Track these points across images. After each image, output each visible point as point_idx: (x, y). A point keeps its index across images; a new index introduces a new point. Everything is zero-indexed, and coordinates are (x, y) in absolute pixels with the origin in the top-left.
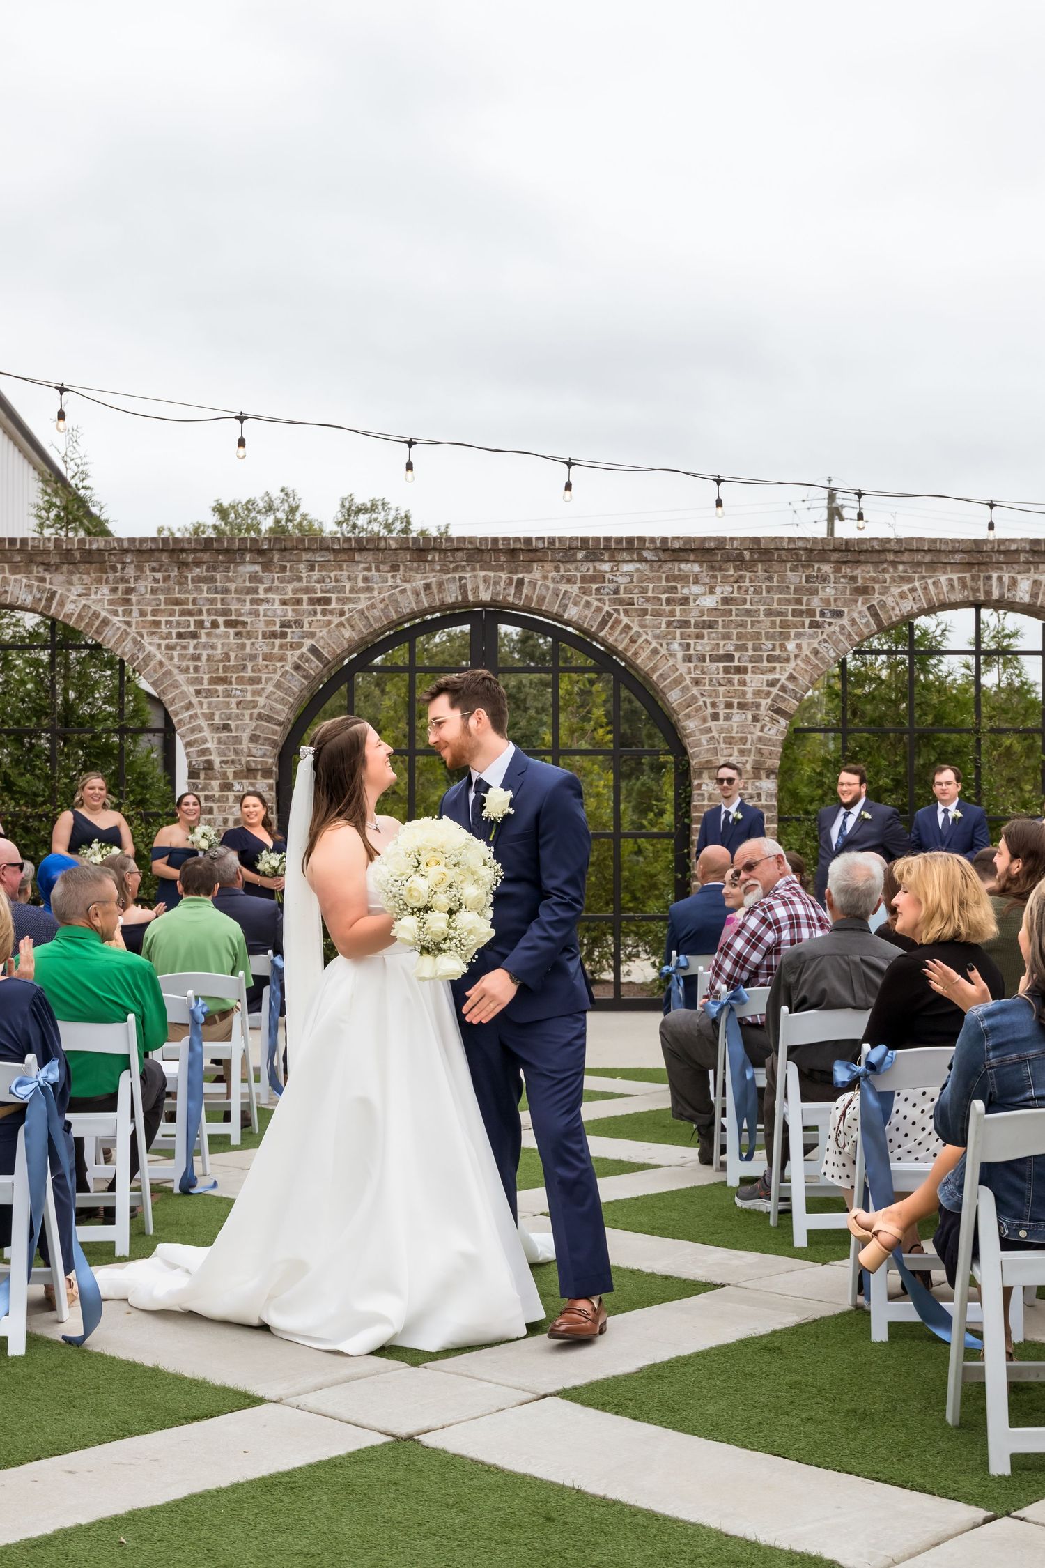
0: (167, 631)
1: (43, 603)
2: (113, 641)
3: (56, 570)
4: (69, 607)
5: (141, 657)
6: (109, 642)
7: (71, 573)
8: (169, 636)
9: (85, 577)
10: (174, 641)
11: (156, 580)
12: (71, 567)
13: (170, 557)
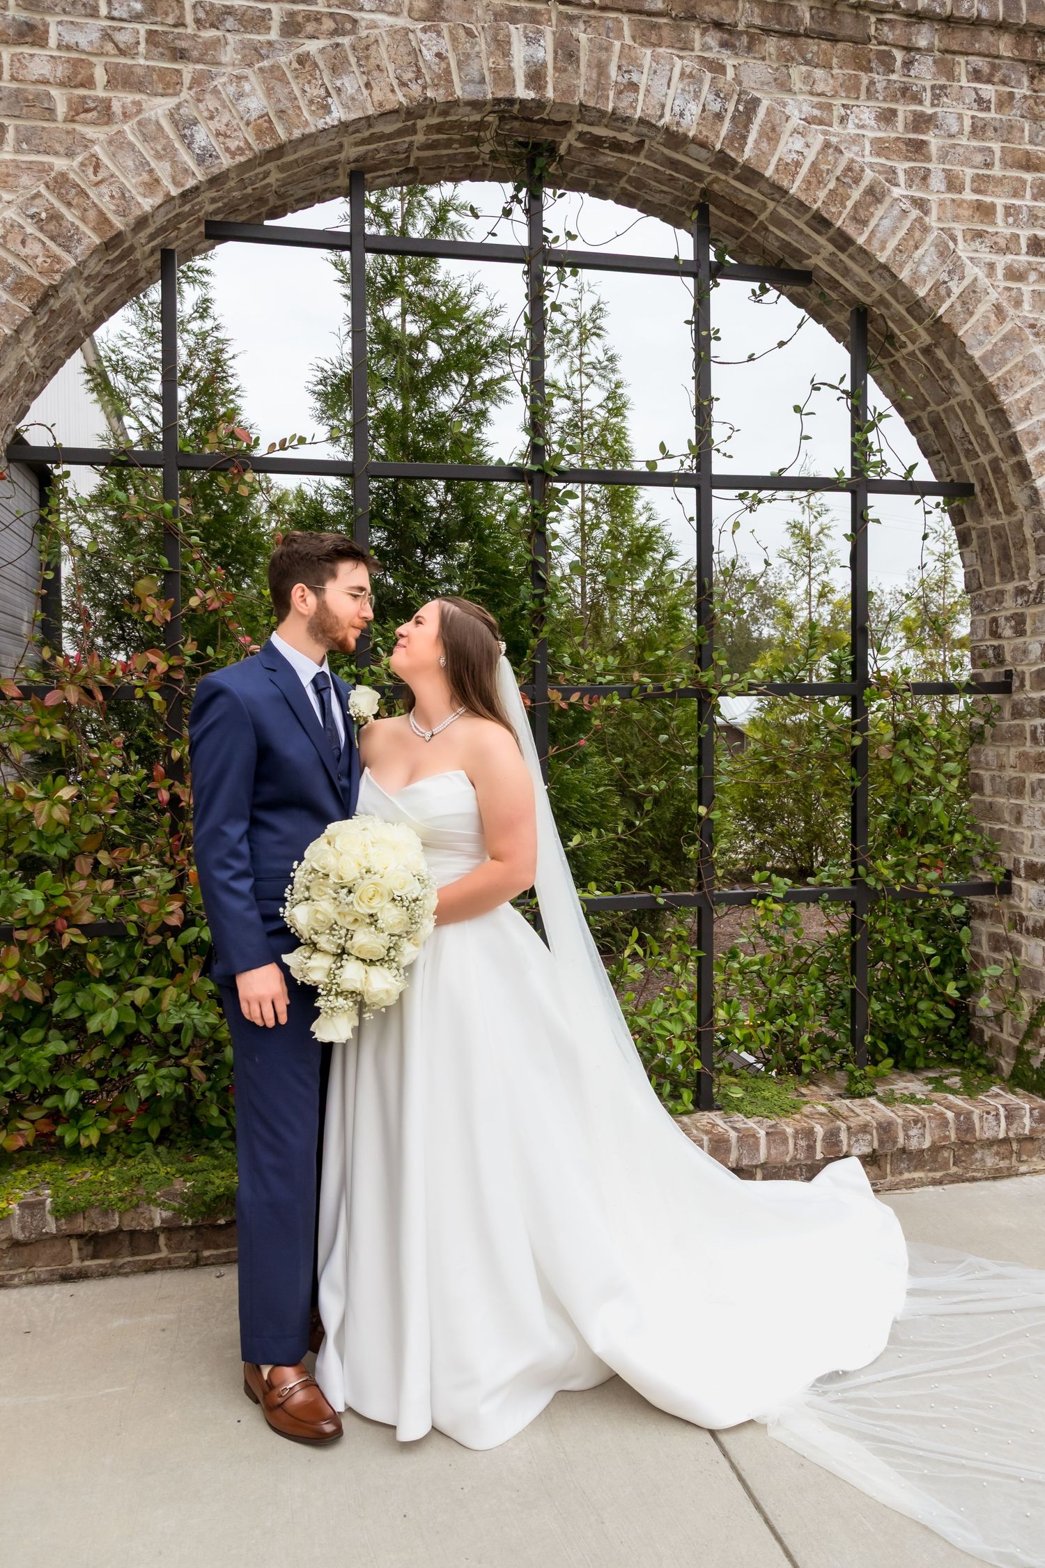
0: (1008, 231)
1: (725, 128)
2: (892, 244)
3: (749, 48)
4: (789, 146)
5: (956, 291)
6: (883, 248)
7: (786, 59)
8: (1009, 246)
9: (819, 73)
10: (1024, 258)
11: (982, 103)
12: (786, 43)
13: (1017, 45)
